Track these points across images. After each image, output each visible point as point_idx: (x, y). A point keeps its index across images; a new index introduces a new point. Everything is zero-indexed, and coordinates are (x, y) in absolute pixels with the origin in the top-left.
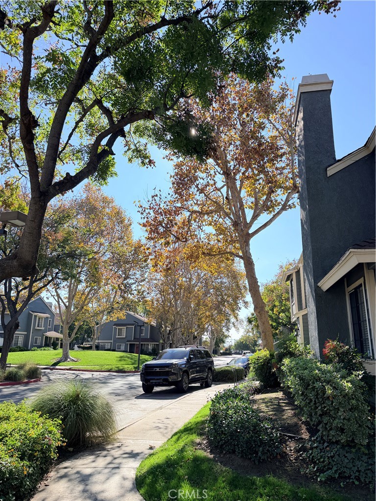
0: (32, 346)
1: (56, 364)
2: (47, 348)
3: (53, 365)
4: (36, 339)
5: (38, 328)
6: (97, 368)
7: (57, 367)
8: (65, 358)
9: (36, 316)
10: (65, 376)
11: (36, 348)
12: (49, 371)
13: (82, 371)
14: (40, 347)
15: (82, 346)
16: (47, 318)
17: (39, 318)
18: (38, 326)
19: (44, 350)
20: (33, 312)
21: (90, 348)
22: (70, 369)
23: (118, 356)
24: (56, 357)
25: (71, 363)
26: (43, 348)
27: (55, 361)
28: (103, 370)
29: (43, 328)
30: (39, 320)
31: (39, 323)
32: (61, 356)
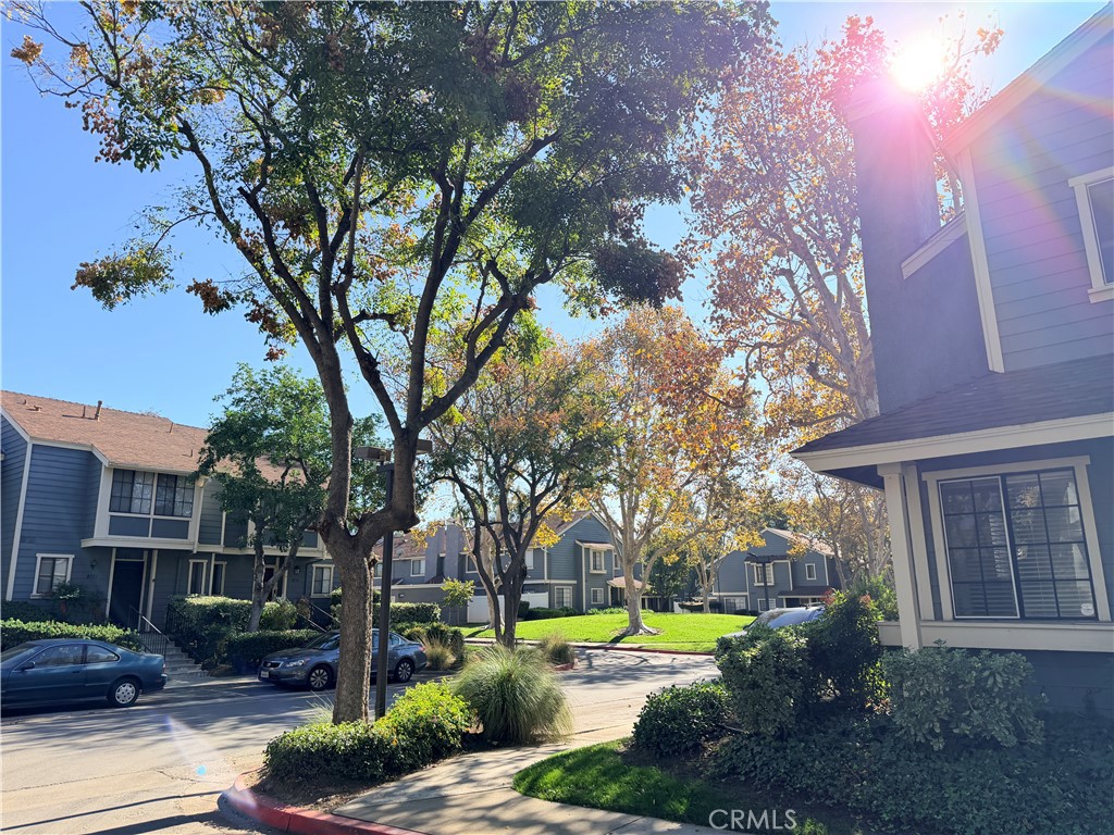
0: (590, 606)
1: (617, 640)
2: (616, 610)
3: (611, 642)
4: (595, 592)
5: (595, 572)
6: (689, 647)
7: (619, 645)
8: (635, 627)
9: (587, 550)
10: (621, 661)
11: (595, 610)
12: (601, 651)
13: (660, 652)
14: (602, 608)
15: (688, 603)
16: (609, 551)
17: (594, 553)
18: (595, 569)
19: (611, 613)
20: (582, 541)
21: (699, 609)
22: (639, 649)
23: (742, 624)
24: (621, 625)
25: (645, 637)
26: (608, 610)
27: (617, 634)
28: (698, 651)
29: (604, 572)
30: (595, 556)
31: (595, 561)
32: (627, 624)
